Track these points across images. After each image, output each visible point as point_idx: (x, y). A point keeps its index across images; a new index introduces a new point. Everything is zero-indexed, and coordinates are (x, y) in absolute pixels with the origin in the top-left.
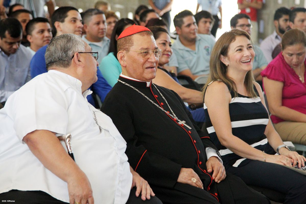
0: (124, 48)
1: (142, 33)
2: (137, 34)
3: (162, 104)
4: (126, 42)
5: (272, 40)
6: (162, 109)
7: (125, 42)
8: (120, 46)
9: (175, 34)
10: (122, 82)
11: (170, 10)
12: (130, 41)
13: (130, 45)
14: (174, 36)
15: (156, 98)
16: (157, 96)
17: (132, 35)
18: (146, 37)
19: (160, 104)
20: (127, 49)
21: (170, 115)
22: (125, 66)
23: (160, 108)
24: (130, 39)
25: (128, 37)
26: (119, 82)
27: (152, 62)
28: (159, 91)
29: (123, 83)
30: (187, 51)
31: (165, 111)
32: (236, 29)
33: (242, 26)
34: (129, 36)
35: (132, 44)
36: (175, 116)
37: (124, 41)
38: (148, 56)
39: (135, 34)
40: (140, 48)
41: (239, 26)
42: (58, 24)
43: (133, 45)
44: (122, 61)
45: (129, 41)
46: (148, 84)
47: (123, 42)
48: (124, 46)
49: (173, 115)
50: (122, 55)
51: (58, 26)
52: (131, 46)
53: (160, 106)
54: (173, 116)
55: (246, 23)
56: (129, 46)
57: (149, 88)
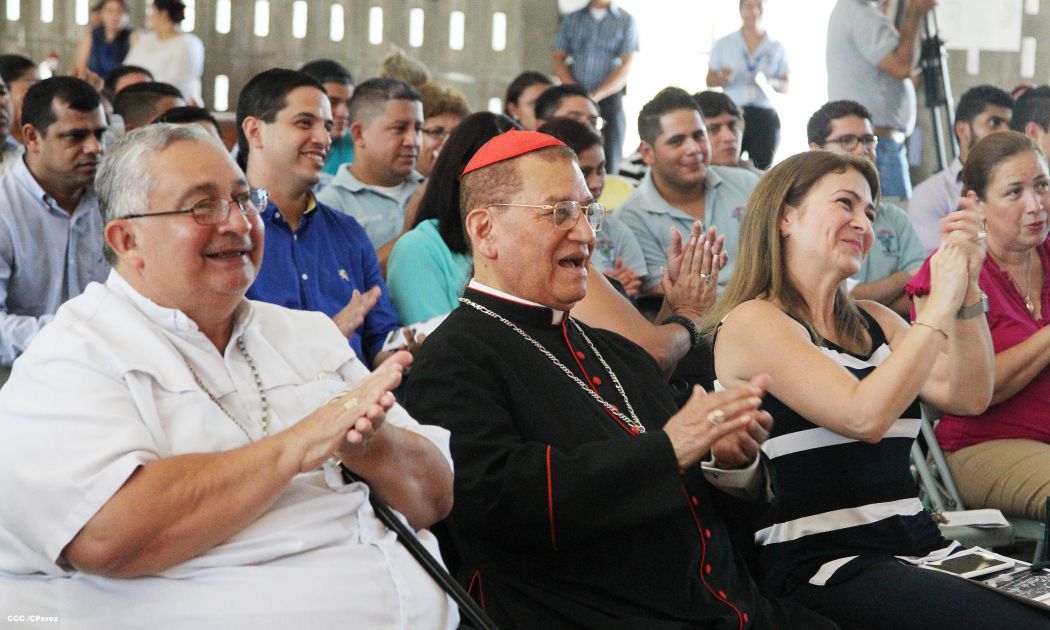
0: (491, 198)
1: (547, 152)
2: (530, 155)
3: (596, 380)
4: (497, 181)
5: (948, 186)
6: (596, 396)
7: (493, 181)
8: (473, 195)
9: (635, 163)
10: (473, 304)
11: (624, 91)
12: (512, 178)
13: (512, 188)
14: (636, 169)
15: (580, 360)
16: (581, 355)
17: (517, 160)
18: (559, 164)
19: (592, 380)
20: (501, 201)
21: (622, 416)
22: (493, 255)
23: (591, 392)
24: (512, 171)
25: (502, 165)
26: (462, 303)
27: (580, 243)
28: (589, 342)
29: (478, 307)
30: (678, 219)
31: (606, 404)
32: (825, 151)
33: (846, 139)
34: (506, 163)
35: (518, 187)
36: (637, 421)
37: (491, 177)
38: (569, 224)
39: (524, 154)
40: (544, 197)
41: (835, 141)
42: (255, 124)
43: (521, 190)
44: (483, 241)
45: (508, 178)
46: (557, 316)
47: (486, 182)
48: (491, 194)
49: (632, 419)
50: (484, 222)
51: (254, 131)
52: (514, 192)
53: (591, 388)
54: (629, 421)
55: (858, 132)
56: (508, 192)
57: (559, 327)
